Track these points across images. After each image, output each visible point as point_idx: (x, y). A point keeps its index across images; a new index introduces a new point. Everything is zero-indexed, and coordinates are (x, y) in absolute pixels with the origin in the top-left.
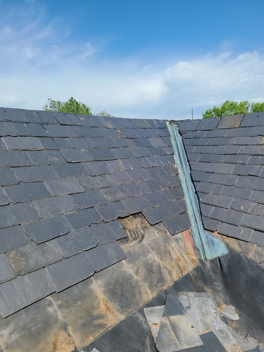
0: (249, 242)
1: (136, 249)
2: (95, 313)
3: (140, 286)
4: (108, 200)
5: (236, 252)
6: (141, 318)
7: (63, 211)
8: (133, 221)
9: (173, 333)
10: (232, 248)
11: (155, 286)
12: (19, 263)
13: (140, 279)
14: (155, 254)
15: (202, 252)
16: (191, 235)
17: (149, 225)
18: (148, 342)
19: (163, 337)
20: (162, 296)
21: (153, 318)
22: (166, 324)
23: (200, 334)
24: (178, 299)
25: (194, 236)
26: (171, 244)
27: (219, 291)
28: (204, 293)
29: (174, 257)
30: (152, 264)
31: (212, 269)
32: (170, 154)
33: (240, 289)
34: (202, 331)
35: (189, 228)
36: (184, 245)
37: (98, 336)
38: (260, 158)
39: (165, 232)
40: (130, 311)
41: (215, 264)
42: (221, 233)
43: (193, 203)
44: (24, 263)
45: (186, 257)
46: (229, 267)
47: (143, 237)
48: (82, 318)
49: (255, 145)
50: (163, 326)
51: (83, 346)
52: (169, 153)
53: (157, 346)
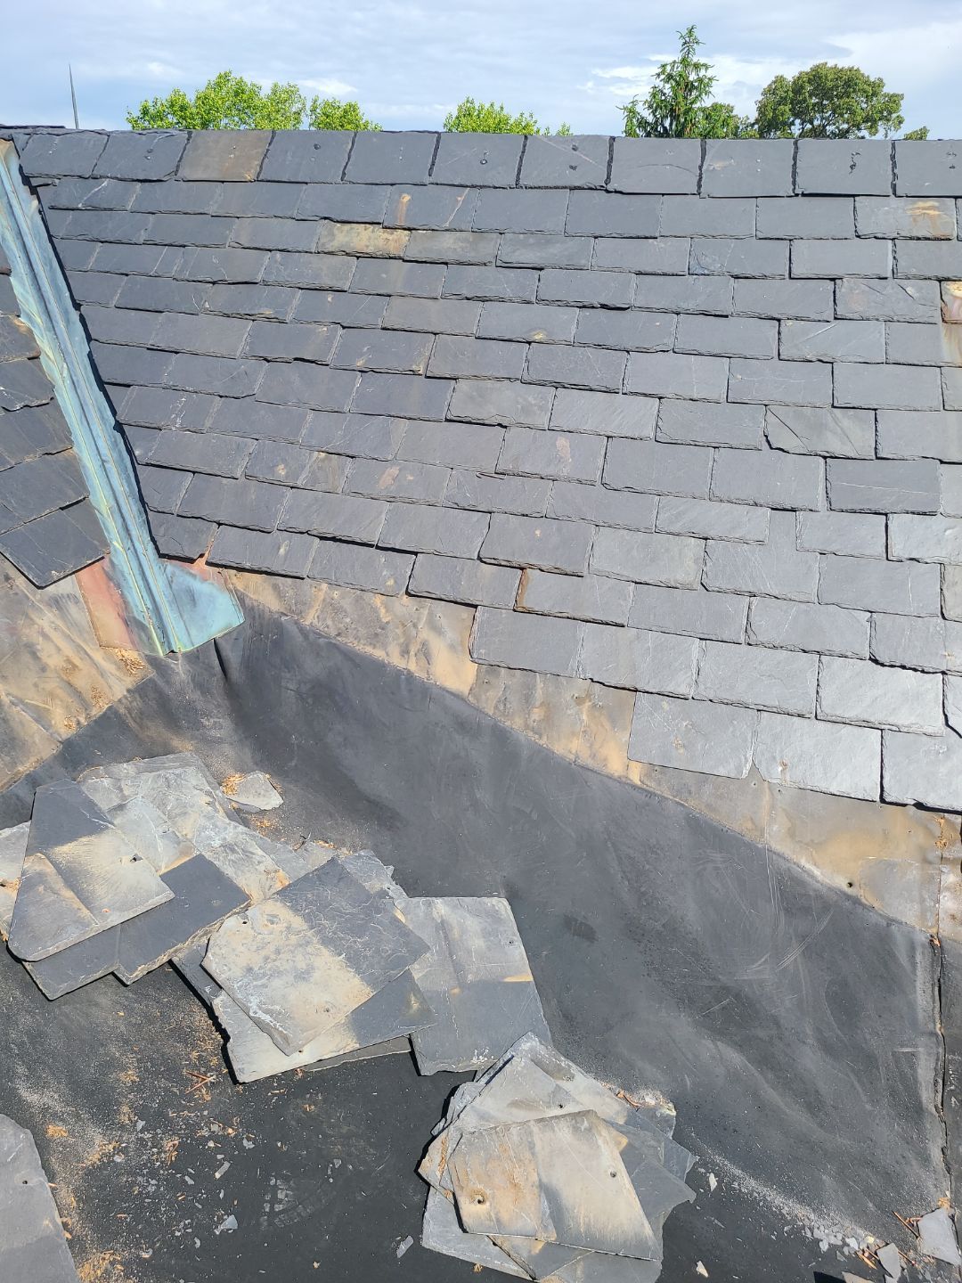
0: (307, 580)
5: (267, 615)
9: (68, 894)
10: (255, 604)
15: (156, 632)
16: (113, 580)
20: (18, 798)
22: (41, 874)
23: (164, 871)
24: (80, 792)
25: (124, 584)
26: (35, 619)
27: (220, 741)
28: (171, 756)
29: (54, 661)
31: (193, 680)
33: (282, 721)
34: (170, 863)
35: (103, 558)
36: (89, 618)
38: (329, 299)
39: (7, 578)
41: (204, 663)
42: (218, 562)
43: (111, 467)
45: (98, 656)
46: (248, 663)
49: (311, 253)
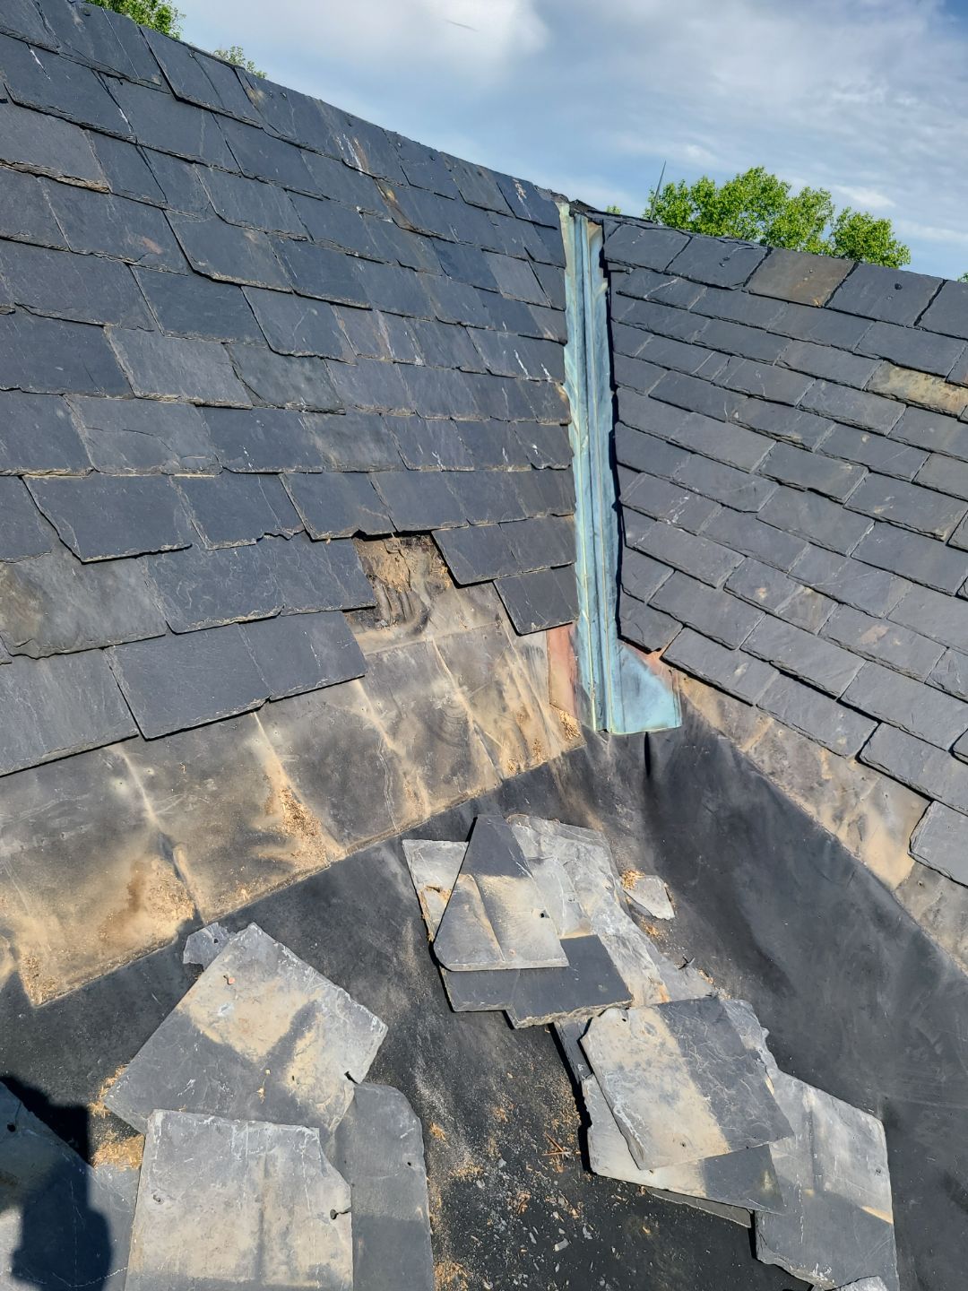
0: (754, 708)
1: (400, 652)
2: (260, 825)
3: (401, 773)
4: (328, 460)
5: (705, 728)
6: (394, 866)
7: (174, 463)
8: (400, 558)
9: (486, 922)
10: (696, 713)
11: (445, 782)
12: (21, 614)
13: (402, 752)
14: (455, 684)
15: (596, 706)
16: (574, 645)
17: (449, 582)
18: (409, 934)
19: (457, 927)
20: (461, 817)
21: (431, 873)
22: (468, 895)
23: (563, 936)
24: (511, 834)
25: (581, 652)
26: (509, 661)
27: (628, 833)
28: (585, 830)
29: (514, 705)
30: (442, 713)
31: (617, 764)
32: (552, 338)
33: (693, 837)
34: (571, 931)
35: (571, 623)
36: (547, 675)
37: (263, 893)
39: (497, 618)
40: (365, 839)
41: (630, 752)
42: (673, 662)
43: (600, 542)
44: (39, 617)
45: (546, 712)
46: (673, 767)
47: (425, 620)
48: (216, 831)
50: (456, 899)
51: (218, 911)
52: (549, 335)
53: (437, 949)
